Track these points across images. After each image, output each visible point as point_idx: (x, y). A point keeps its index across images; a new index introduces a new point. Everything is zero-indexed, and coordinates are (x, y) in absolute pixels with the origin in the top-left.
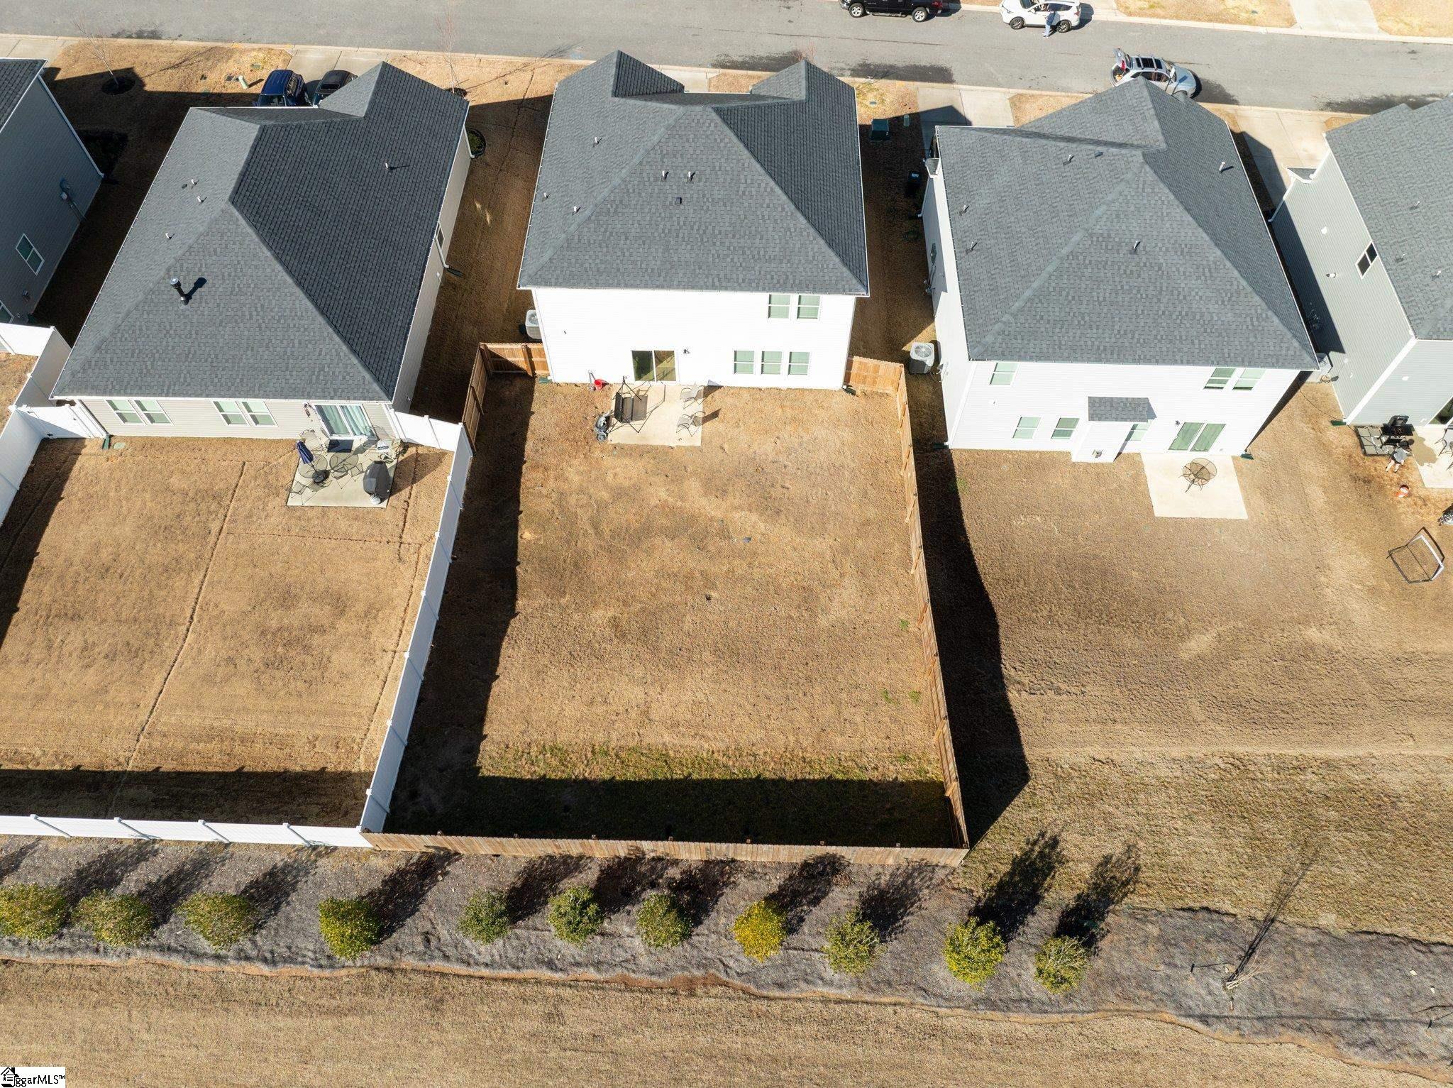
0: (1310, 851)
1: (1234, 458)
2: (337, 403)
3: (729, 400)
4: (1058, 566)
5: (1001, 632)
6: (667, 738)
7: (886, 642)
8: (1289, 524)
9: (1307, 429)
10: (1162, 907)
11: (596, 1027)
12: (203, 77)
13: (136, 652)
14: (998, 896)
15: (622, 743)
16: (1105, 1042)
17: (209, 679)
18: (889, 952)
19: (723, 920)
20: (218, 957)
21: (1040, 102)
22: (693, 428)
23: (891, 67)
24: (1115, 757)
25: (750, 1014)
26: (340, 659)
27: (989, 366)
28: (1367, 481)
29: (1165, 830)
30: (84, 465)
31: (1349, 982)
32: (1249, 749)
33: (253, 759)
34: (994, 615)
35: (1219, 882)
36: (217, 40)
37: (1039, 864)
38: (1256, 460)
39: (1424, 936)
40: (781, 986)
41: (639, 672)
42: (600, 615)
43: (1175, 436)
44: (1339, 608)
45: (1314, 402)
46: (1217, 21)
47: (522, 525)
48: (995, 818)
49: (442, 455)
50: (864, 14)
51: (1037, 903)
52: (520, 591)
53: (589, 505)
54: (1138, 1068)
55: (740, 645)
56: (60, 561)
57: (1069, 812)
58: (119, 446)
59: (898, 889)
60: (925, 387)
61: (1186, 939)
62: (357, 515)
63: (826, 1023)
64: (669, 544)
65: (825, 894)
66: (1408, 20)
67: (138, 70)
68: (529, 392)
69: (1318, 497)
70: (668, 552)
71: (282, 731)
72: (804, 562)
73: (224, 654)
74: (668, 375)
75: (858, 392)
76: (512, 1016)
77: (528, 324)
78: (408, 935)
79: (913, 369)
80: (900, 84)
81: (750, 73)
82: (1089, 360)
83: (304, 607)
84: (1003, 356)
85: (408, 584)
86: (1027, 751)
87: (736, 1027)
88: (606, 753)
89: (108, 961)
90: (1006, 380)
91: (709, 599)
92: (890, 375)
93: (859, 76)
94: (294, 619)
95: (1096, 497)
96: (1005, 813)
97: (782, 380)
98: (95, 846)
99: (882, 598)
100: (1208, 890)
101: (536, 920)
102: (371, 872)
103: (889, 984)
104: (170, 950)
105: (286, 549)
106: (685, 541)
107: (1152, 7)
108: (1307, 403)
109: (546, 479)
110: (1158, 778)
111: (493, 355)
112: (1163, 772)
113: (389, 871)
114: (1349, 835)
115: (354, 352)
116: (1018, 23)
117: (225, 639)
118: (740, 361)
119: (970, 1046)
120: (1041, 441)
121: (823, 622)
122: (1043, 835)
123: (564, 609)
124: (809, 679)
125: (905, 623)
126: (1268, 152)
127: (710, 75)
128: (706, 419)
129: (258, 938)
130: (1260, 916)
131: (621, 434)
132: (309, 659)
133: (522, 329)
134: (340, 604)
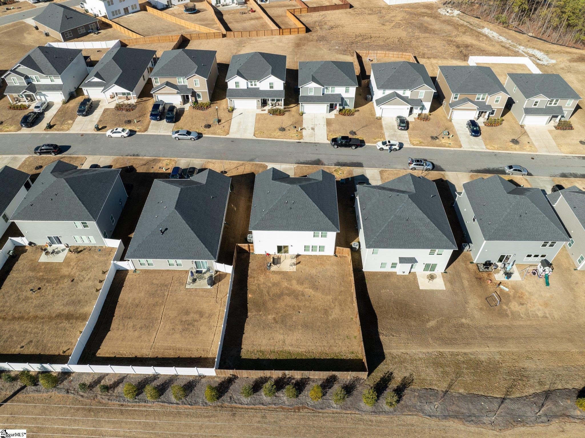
0: (459, 374)
1: (442, 273)
2: (201, 261)
3: (303, 259)
4: (393, 303)
5: (378, 321)
6: (290, 348)
7: (347, 323)
8: (457, 291)
9: (463, 264)
10: (419, 388)
11: (275, 419)
12: (153, 168)
13: (148, 327)
14: (377, 386)
15: (278, 349)
16: (404, 422)
17: (168, 334)
18: (349, 400)
19: (306, 393)
20: (177, 404)
21: (388, 172)
22: (293, 266)
23: (346, 163)
24: (408, 352)
25: (314, 416)
26: (203, 328)
27: (371, 250)
28: (480, 279)
29: (420, 370)
30: (129, 277)
31: (467, 406)
32: (444, 350)
33: (182, 354)
34: (376, 316)
35: (434, 382)
36: (156, 157)
37: (387, 379)
38: (448, 273)
39: (486, 394)
40: (322, 409)
41: (282, 331)
42: (270, 317)
43: (424, 267)
44: (471, 313)
45: (465, 257)
46: (439, 147)
47: (248, 293)
48: (376, 368)
49: (226, 274)
50: (338, 147)
51: (387, 388)
52: (248, 311)
53: (266, 287)
54: (413, 428)
55: (308, 324)
56: (125, 303)
57: (395, 366)
58: (138, 272)
59: (351, 385)
60: (357, 255)
61: (425, 396)
62: (205, 290)
63: (333, 417)
64: (288, 298)
65: (332, 386)
66: (494, 146)
67: (134, 166)
68: (249, 257)
69: (466, 283)
70: (288, 300)
71: (189, 347)
72: (325, 302)
73: (171, 327)
74: (286, 252)
75: (338, 256)
76: (253, 417)
77: (248, 238)
78: (226, 397)
79: (353, 250)
80: (348, 168)
81: (306, 165)
82: (397, 248)
83: (192, 315)
84: (375, 247)
85: (219, 308)
86: (385, 351)
87: (311, 419)
88: (274, 352)
89: (148, 405)
90: (377, 253)
91: (299, 312)
92: (346, 252)
93: (337, 166)
94: (189, 318)
95: (404, 284)
96: (379, 366)
97: (317, 253)
98: (143, 376)
99: (346, 312)
100: (431, 384)
101: (258, 393)
102: (215, 382)
103: (349, 408)
104: (164, 402)
105: (186, 300)
106: (292, 297)
107: (420, 143)
108: (463, 257)
109: (254, 281)
110: (419, 358)
111: (239, 247)
112: (421, 356)
113: (220, 381)
114: (469, 371)
115: (206, 247)
116: (382, 149)
117: (171, 323)
118: (306, 248)
119: (370, 423)
120: (388, 269)
121: (330, 318)
122: (388, 372)
123: (261, 315)
124: (327, 333)
125: (352, 318)
126: (454, 185)
127: (295, 166)
128: (297, 264)
129: (187, 398)
130: (444, 390)
131: (274, 268)
132: (194, 329)
133: (246, 239)
134: (201, 314)
